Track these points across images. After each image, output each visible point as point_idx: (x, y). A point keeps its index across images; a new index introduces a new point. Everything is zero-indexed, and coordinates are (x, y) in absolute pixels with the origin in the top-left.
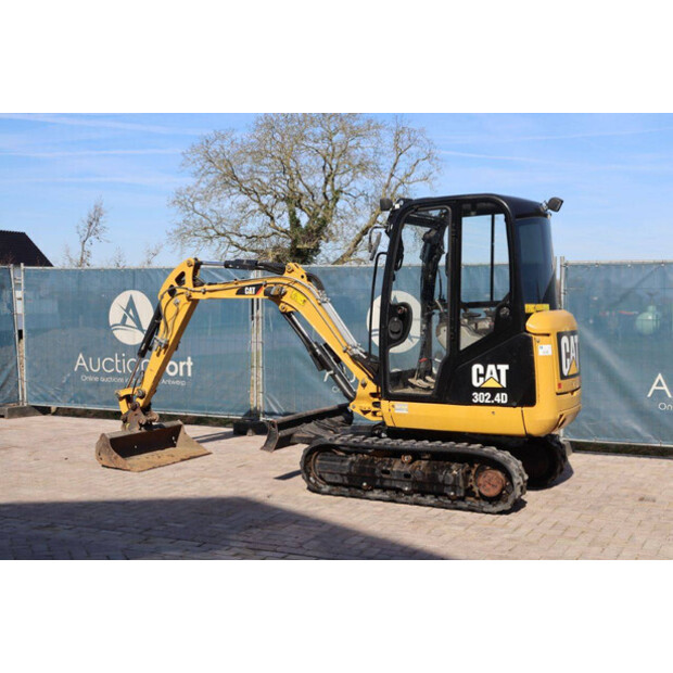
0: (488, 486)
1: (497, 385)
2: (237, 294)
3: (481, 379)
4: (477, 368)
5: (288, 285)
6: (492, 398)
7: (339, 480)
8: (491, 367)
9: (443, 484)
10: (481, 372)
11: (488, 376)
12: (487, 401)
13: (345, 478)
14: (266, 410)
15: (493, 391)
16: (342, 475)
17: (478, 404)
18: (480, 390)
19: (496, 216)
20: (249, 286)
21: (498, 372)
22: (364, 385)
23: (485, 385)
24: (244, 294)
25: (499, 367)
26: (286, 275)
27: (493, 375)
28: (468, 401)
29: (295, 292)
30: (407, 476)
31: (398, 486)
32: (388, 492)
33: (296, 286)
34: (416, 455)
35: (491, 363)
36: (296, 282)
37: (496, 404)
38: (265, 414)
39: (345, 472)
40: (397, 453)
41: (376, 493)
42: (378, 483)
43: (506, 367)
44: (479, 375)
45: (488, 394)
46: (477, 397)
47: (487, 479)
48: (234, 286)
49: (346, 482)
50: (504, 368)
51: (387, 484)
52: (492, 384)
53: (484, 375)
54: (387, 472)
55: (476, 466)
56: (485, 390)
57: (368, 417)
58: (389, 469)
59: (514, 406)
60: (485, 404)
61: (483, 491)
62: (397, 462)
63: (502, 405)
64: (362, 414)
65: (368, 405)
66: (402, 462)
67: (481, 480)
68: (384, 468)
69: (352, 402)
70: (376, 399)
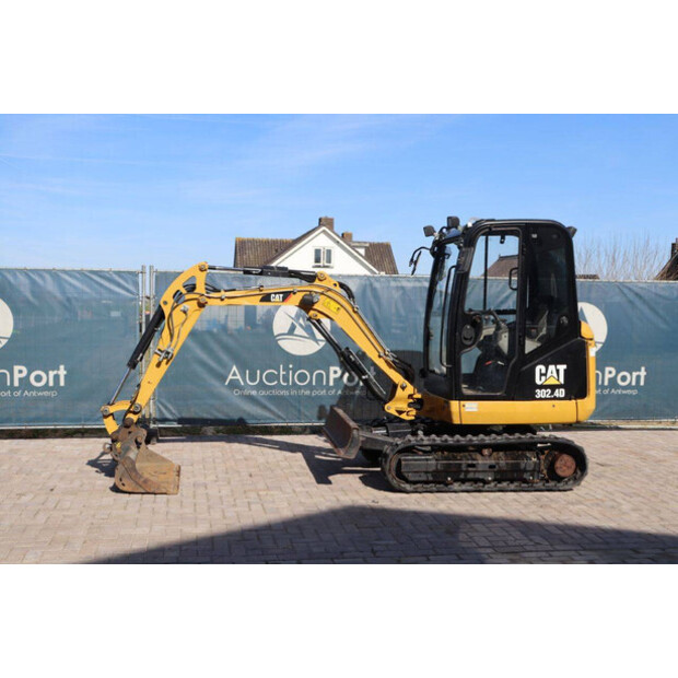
0: (564, 468)
1: (557, 383)
2: (262, 300)
3: (543, 378)
4: (540, 368)
5: (322, 294)
6: (552, 393)
7: (424, 478)
8: (552, 368)
9: (525, 471)
10: (543, 371)
11: (549, 374)
12: (548, 396)
13: (429, 475)
14: (158, 416)
15: (553, 388)
16: (426, 472)
17: (541, 399)
18: (542, 387)
19: (490, 237)
20: (275, 293)
21: (558, 371)
22: (403, 388)
23: (547, 383)
24: (269, 301)
25: (558, 367)
26: (317, 282)
27: (553, 374)
28: (532, 397)
29: (328, 300)
30: (491, 467)
31: (480, 477)
32: (467, 484)
33: (329, 293)
34: (496, 448)
35: (552, 364)
36: (329, 290)
37: (555, 398)
38: (156, 421)
39: (431, 470)
40: (479, 448)
41: (456, 486)
42: (462, 476)
43: (565, 367)
44: (541, 375)
45: (549, 391)
46: (540, 393)
47: (562, 463)
48: (258, 292)
49: (431, 478)
50: (562, 368)
51: (471, 476)
52: (553, 381)
53: (545, 375)
54: (473, 466)
56: (546, 387)
57: (404, 416)
58: (474, 462)
59: (570, 399)
60: (546, 399)
61: (560, 472)
62: (479, 456)
63: (560, 399)
64: (397, 414)
65: (403, 406)
66: (482, 455)
67: (558, 464)
68: (470, 462)
69: (386, 403)
70: (411, 401)
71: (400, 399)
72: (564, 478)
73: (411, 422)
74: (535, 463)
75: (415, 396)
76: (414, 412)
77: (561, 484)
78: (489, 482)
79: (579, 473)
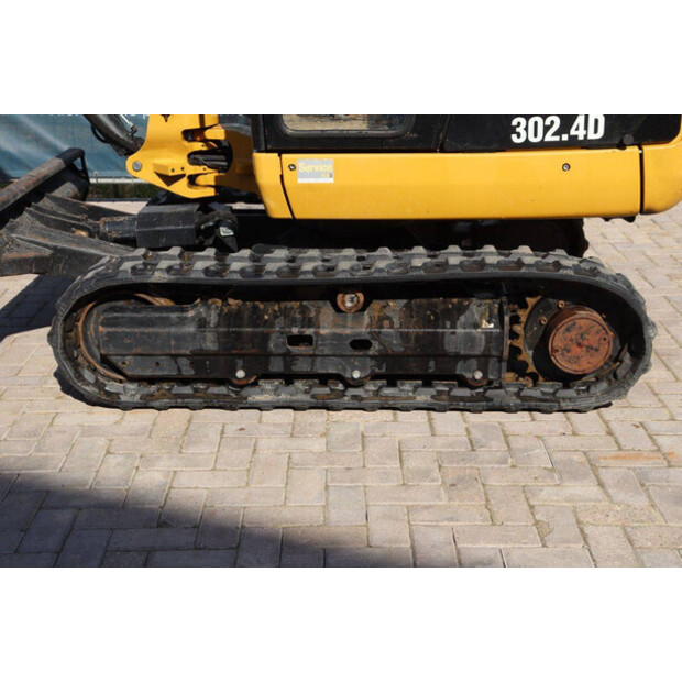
0: (576, 350)
7: (168, 369)
12: (549, 138)
13: (184, 362)
16: (175, 357)
17: (527, 146)
30: (360, 344)
31: (332, 371)
37: (572, 143)
40: (328, 291)
41: (266, 392)
47: (573, 334)
49: (188, 372)
51: (302, 366)
54: (308, 340)
55: (531, 301)
57: (181, 188)
58: (309, 331)
59: (622, 146)
60: (544, 146)
61: (563, 363)
62: (327, 312)
63: (587, 144)
64: (160, 183)
65: (177, 161)
66: (338, 310)
67: (558, 340)
68: (295, 331)
69: (130, 152)
70: (198, 146)
71: (162, 144)
72: (579, 377)
73: (204, 201)
74: (488, 335)
75: (209, 134)
76: (209, 177)
77: (571, 393)
78: (359, 384)
79: (627, 359)
